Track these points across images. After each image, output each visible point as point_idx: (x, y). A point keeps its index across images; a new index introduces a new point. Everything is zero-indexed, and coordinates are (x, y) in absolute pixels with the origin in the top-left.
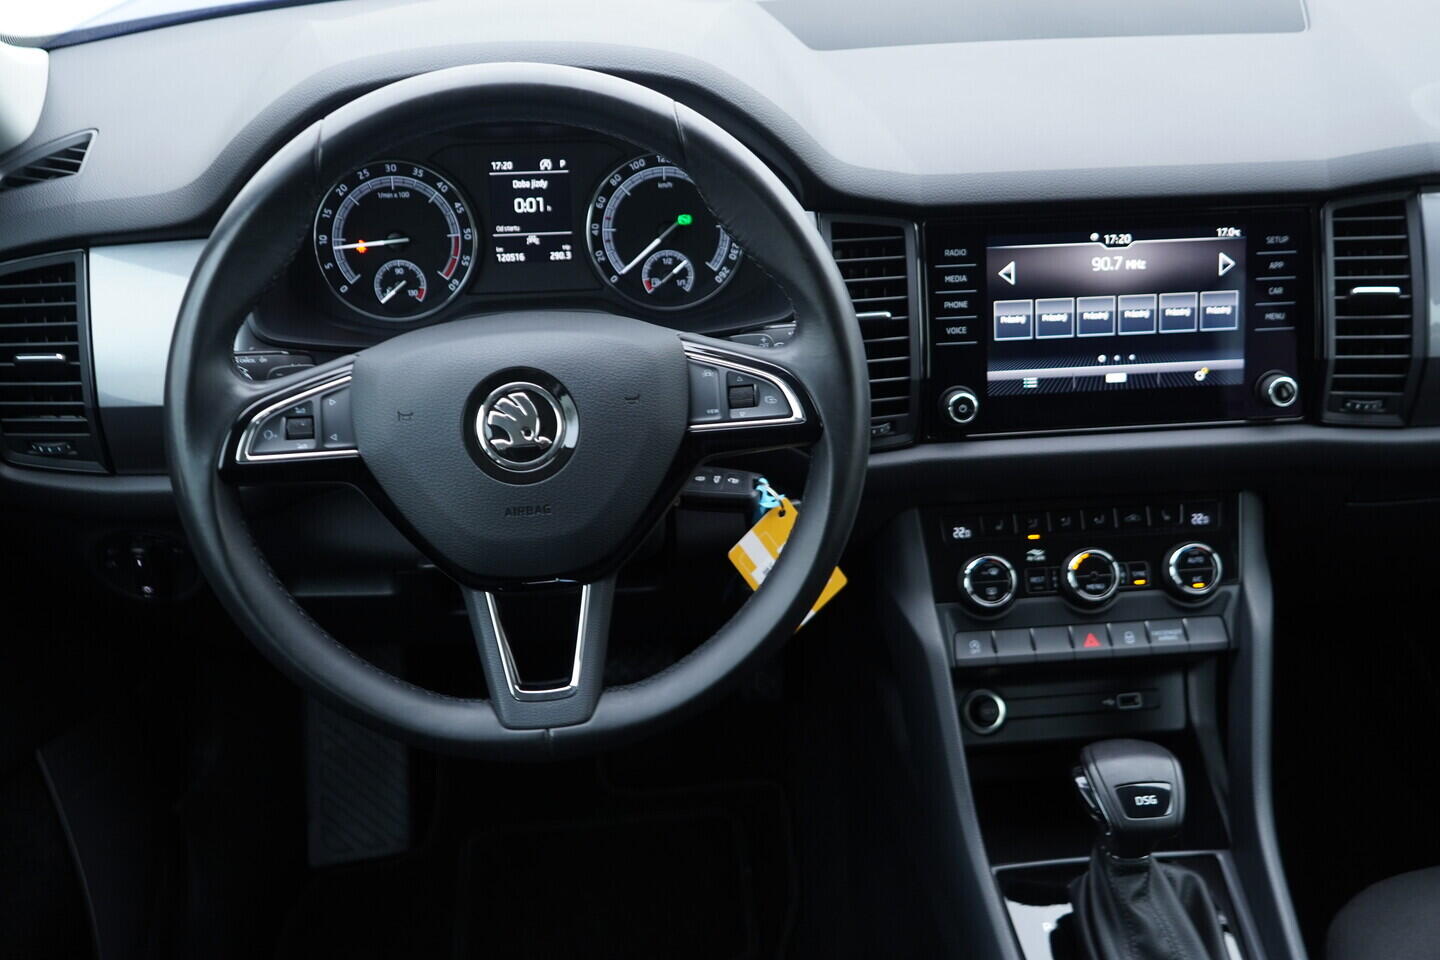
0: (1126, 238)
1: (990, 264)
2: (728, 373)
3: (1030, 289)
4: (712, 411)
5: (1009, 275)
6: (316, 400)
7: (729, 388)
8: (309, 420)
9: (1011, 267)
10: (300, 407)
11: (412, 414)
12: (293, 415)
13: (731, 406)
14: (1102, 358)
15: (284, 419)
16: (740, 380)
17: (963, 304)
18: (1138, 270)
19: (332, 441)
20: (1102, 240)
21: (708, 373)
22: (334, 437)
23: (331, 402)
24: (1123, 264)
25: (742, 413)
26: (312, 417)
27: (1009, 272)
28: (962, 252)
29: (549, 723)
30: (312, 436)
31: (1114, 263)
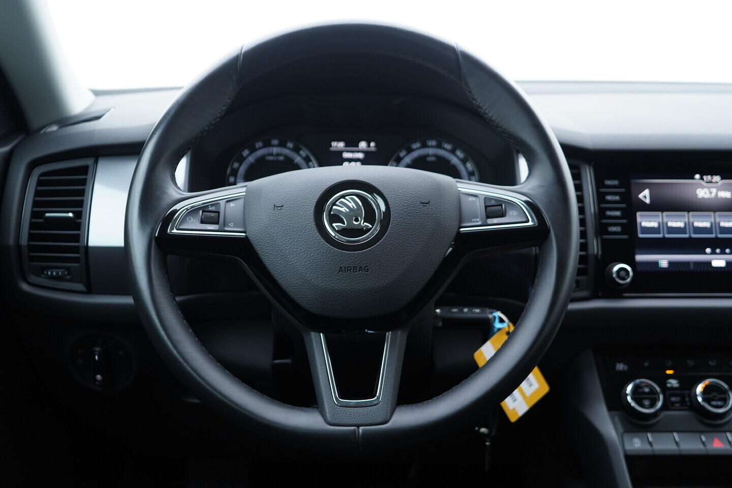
0: (717, 178)
1: (634, 189)
2: (485, 198)
3: (659, 206)
4: (475, 220)
5: (645, 197)
6: (222, 203)
7: (486, 207)
8: (217, 214)
9: (646, 192)
10: (212, 205)
11: (283, 206)
12: (207, 210)
13: (488, 217)
14: (708, 250)
15: (201, 212)
16: (493, 202)
17: (618, 213)
18: (726, 199)
19: (230, 227)
20: (702, 179)
21: (471, 199)
22: (231, 224)
23: (232, 204)
24: (717, 194)
25: (495, 221)
26: (219, 213)
27: (645, 195)
28: (616, 182)
29: (358, 423)
30: (218, 223)
31: (711, 193)
